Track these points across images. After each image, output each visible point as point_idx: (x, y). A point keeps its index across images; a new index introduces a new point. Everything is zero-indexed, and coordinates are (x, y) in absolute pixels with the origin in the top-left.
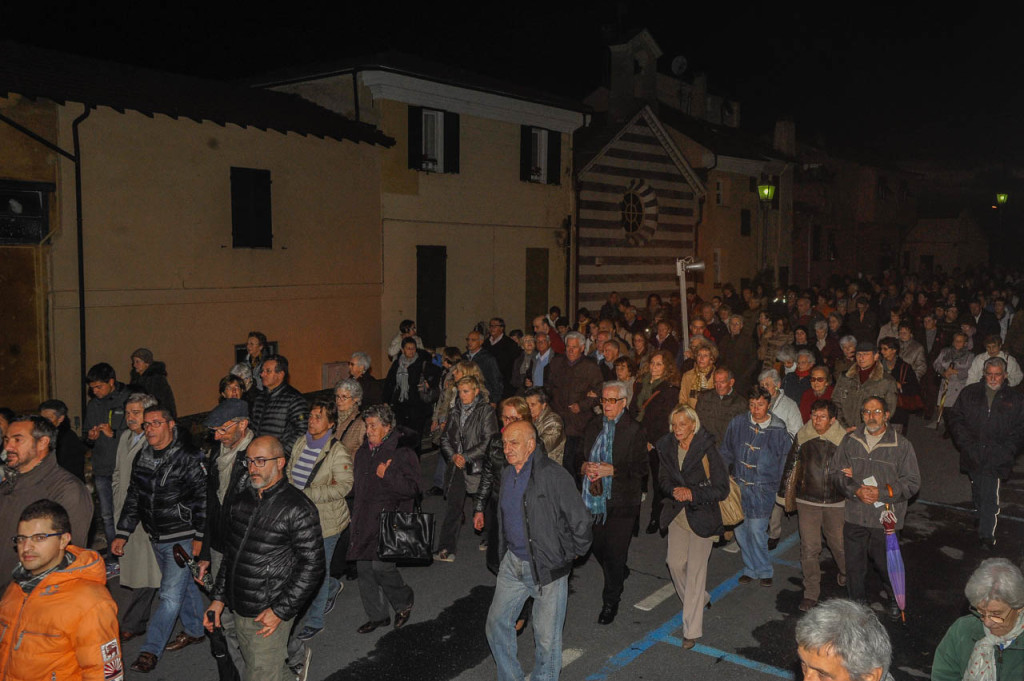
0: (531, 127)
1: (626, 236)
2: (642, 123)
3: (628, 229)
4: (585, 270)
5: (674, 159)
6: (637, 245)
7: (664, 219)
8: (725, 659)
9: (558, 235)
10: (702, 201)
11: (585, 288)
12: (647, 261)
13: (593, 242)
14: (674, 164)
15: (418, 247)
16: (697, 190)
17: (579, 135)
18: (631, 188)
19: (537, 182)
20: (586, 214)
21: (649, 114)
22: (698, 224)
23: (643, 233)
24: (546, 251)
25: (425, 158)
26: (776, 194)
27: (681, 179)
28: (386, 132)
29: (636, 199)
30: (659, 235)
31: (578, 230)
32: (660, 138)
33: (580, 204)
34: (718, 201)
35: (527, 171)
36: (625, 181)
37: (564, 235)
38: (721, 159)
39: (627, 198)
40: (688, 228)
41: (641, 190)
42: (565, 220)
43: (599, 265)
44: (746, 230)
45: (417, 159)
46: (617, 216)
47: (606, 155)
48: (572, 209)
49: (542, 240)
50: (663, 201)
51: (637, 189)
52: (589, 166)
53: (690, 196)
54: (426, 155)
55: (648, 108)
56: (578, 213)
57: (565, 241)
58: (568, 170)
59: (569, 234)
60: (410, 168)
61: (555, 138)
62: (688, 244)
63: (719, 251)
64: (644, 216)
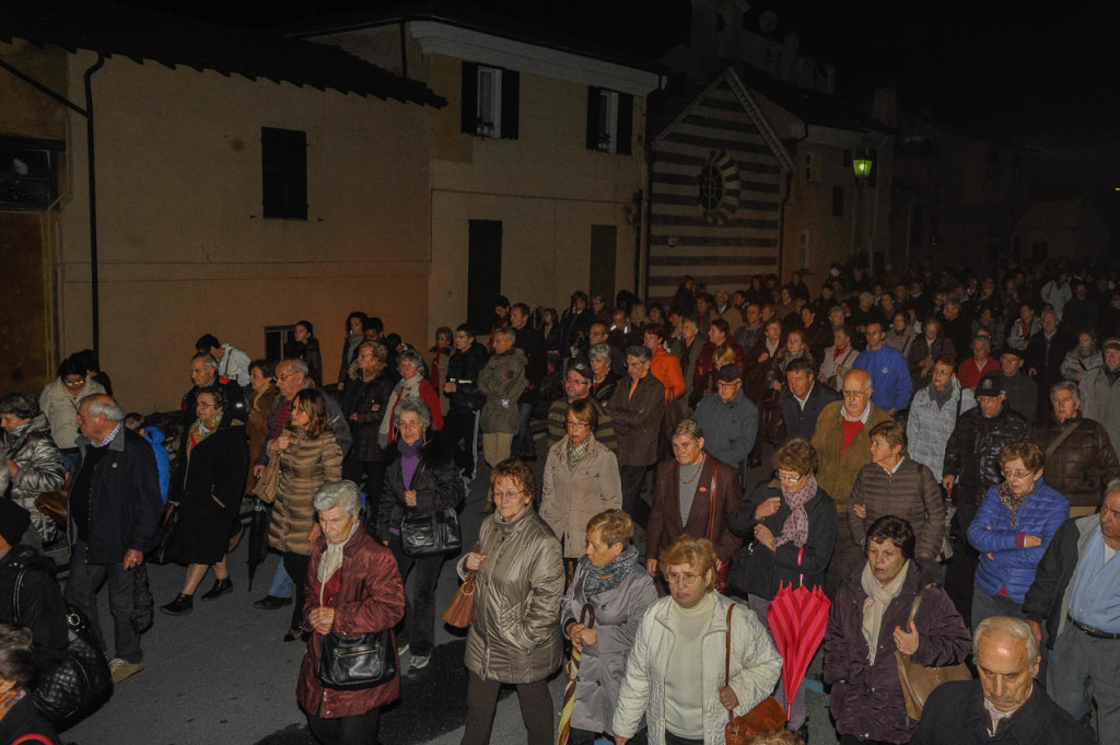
0: (601, 88)
1: (704, 214)
2: (725, 86)
3: (705, 206)
4: (656, 251)
5: (760, 128)
6: (715, 223)
7: (746, 195)
9: (628, 210)
10: (789, 176)
11: (655, 271)
12: (726, 242)
13: (666, 220)
14: (759, 133)
15: (471, 222)
16: (784, 164)
17: (654, 99)
18: (710, 159)
19: (606, 151)
20: (659, 188)
21: (733, 76)
22: (785, 201)
23: (724, 210)
24: (614, 228)
25: (480, 122)
26: (873, 170)
27: (766, 150)
28: (436, 92)
29: (716, 172)
30: (741, 214)
31: (650, 206)
32: (745, 105)
33: (653, 177)
34: (808, 176)
35: (594, 138)
36: (704, 152)
37: (634, 211)
38: (811, 128)
39: (706, 171)
40: (773, 207)
41: (722, 163)
42: (635, 194)
44: (838, 210)
45: (471, 122)
46: (694, 191)
47: (684, 121)
48: (643, 182)
49: (605, 219)
50: (746, 176)
51: (717, 161)
52: (666, 133)
53: (777, 170)
54: (481, 118)
55: (731, 69)
56: (650, 190)
57: (635, 218)
58: (640, 138)
59: (640, 210)
60: (463, 131)
61: (626, 101)
62: (773, 225)
63: (807, 233)
64: (724, 191)
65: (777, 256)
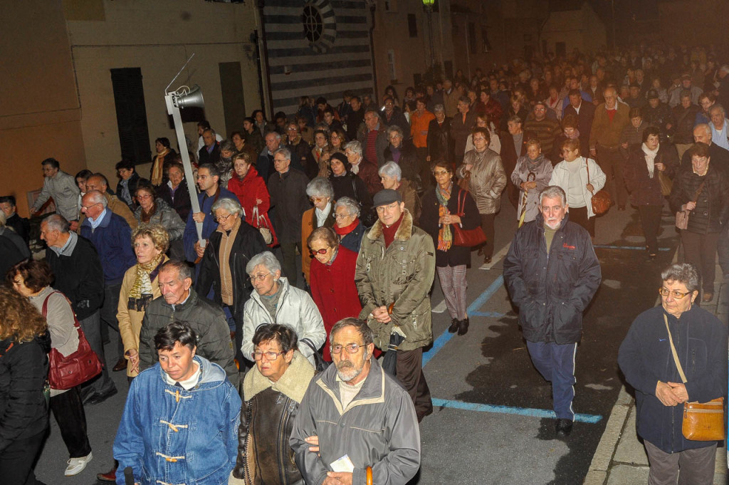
1: (310, 45)
3: (310, 38)
4: (275, 79)
6: (320, 52)
7: (341, 27)
8: (447, 406)
9: (247, 48)
10: (373, 9)
11: (277, 95)
12: (330, 66)
13: (280, 53)
15: (113, 71)
18: (309, 1)
19: (221, 1)
20: (272, 28)
22: (372, 29)
23: (324, 41)
24: (238, 65)
29: (314, 11)
30: (339, 42)
31: (265, 44)
33: (264, 19)
34: (387, 8)
37: (253, 48)
39: (306, 10)
40: (363, 34)
41: (317, 4)
42: (252, 35)
43: (287, 74)
44: (413, 31)
46: (299, 27)
48: (257, 24)
49: (232, 55)
50: (339, 12)
51: (315, 2)
56: (263, 29)
57: (254, 53)
59: (257, 47)
62: (365, 49)
63: (392, 52)
64: (323, 27)
65: (372, 72)
